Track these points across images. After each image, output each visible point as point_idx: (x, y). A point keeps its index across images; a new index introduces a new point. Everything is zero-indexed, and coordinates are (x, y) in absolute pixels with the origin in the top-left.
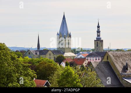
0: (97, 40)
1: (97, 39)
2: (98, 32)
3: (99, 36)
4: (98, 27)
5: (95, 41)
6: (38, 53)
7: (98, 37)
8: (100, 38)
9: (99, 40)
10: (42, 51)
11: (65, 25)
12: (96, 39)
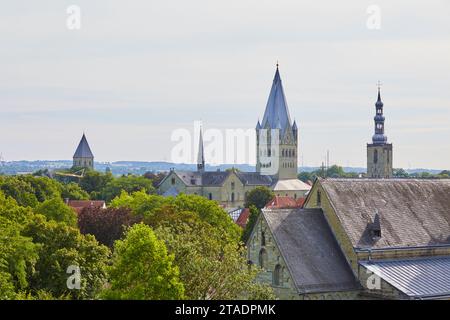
0: (374, 145)
1: (374, 140)
2: (379, 120)
3: (379, 131)
4: (379, 106)
5: (369, 146)
6: (199, 181)
7: (379, 136)
8: (384, 139)
9: (379, 145)
10: (210, 173)
11: (278, 101)
12: (371, 142)
